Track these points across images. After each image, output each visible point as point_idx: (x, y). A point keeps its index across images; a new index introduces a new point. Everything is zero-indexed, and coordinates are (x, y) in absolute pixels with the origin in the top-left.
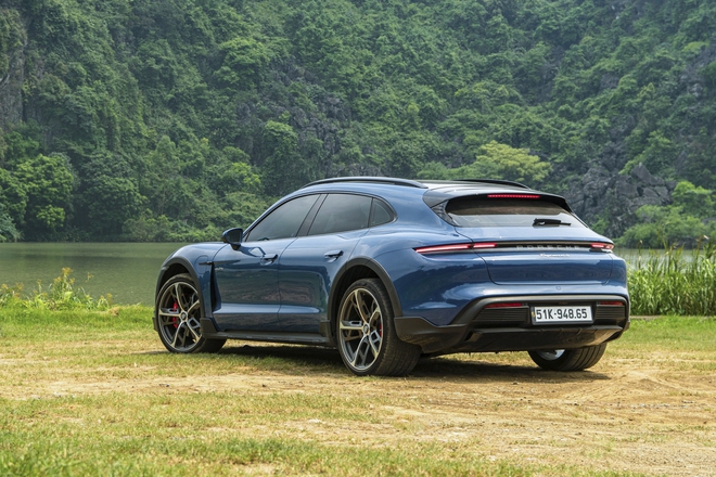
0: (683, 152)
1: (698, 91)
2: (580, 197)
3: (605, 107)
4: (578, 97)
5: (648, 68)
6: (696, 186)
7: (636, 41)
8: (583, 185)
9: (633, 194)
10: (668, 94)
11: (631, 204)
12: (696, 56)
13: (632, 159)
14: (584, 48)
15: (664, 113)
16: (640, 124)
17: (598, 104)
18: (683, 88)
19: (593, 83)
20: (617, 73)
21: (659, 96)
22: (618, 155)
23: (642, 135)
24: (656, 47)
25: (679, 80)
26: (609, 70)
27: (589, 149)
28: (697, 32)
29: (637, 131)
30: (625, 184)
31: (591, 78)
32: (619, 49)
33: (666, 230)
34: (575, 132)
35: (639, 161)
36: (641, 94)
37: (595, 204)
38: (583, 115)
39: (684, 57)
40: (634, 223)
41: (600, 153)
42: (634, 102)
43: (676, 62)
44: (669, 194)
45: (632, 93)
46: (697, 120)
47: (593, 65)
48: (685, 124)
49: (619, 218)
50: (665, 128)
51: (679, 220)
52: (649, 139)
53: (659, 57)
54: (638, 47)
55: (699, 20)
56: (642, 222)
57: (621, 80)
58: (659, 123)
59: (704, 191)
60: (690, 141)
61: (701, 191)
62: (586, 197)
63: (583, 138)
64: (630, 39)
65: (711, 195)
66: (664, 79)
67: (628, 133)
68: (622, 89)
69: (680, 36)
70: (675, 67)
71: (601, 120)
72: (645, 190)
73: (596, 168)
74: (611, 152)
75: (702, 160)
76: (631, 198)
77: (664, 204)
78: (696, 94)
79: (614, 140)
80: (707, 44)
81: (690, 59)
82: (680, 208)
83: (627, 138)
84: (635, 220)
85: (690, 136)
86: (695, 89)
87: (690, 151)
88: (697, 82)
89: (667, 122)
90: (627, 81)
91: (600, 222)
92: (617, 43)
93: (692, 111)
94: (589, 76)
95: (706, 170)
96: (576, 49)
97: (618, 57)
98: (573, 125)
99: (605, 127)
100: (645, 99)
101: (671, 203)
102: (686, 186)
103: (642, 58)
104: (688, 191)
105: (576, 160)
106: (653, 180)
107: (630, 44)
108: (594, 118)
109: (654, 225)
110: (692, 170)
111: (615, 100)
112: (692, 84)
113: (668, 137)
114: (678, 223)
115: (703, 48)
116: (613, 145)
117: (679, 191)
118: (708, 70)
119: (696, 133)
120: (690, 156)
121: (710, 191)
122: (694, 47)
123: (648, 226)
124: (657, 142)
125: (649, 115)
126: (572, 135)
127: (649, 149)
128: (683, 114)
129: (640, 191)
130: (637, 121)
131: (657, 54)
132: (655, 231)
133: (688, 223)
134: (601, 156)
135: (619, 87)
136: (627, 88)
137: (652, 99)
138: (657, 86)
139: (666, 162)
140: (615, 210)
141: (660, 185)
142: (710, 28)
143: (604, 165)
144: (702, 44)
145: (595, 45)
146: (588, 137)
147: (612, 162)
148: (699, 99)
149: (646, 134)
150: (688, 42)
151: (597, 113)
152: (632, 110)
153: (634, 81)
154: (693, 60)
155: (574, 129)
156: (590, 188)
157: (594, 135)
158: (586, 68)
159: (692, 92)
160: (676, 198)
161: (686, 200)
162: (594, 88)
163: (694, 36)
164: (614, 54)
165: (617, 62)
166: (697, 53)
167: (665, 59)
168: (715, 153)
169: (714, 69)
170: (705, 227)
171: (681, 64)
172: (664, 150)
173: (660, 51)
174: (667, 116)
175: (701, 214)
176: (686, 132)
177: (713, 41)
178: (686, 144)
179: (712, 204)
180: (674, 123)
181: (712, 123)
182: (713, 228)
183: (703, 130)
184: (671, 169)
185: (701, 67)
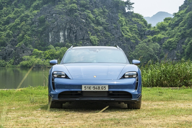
0: (34, 41)
1: (37, 24)
2: (5, 53)
3: (11, 28)
4: (3, 25)
5: (23, 17)
6: (39, 51)
7: (19, 10)
8: (5, 50)
9: (21, 52)
10: (29, 25)
11: (21, 55)
12: (36, 14)
13: (19, 43)
14: (4, 11)
15: (28, 30)
16: (21, 33)
17: (9, 27)
18: (33, 23)
19: (7, 21)
20: (14, 19)
21: (26, 25)
22: (15, 41)
23: (22, 36)
25: (32, 21)
26: (12, 17)
27: (7, 40)
28: (36, 8)
29: (21, 35)
30: (19, 49)
31: (6, 20)
32: (14, 12)
33: (32, 63)
34: (3, 35)
35: (22, 43)
36: (21, 25)
37: (9, 55)
38: (5, 30)
39: (33, 14)
40: (22, 61)
41: (10, 41)
42: (19, 27)
43: (31, 16)
44: (31, 52)
45: (18, 24)
46: (38, 32)
47: (7, 16)
48: (34, 33)
49: (17, 59)
50: (29, 34)
51: (35, 60)
53: (26, 14)
54: (20, 11)
55: (37, 4)
56: (24, 60)
57: (15, 20)
58: (27, 33)
59: (41, 52)
60: (36, 38)
62: (6, 53)
63: (5, 36)
64: (17, 9)
65: (43, 53)
66: (28, 20)
67: (18, 35)
68: (16, 23)
69: (31, 9)
70: (31, 17)
71: (10, 32)
72: (25, 51)
73: (9, 45)
74: (13, 41)
75: (39, 43)
76: (21, 54)
77: (30, 55)
78: (37, 25)
79: (14, 37)
80: (39, 11)
81: (34, 15)
82: (35, 56)
83: (18, 37)
84: (22, 60)
85: (36, 36)
86: (37, 23)
87: (36, 41)
88: (37, 21)
89: (29, 32)
90: (17, 20)
91: (11, 60)
92: (13, 10)
93: (36, 29)
94: (6, 19)
95: (40, 46)
96: (2, 11)
97: (14, 14)
98: (2, 33)
99: (11, 34)
100: (22, 26)
101: (32, 55)
102: (36, 50)
103: (21, 14)
104: (37, 52)
105: (3, 43)
106: (27, 48)
107: (17, 10)
108: (8, 31)
109: (28, 61)
110: (37, 46)
111: (14, 26)
112: (36, 22)
113: (29, 36)
115: (38, 12)
116: (14, 39)
117: (34, 52)
118: (40, 18)
119: (37, 36)
120: (36, 42)
122: (36, 12)
123: (26, 62)
124: (26, 38)
125: (24, 30)
126: (2, 36)
127: (24, 40)
128: (33, 30)
129: (23, 52)
130: (20, 32)
131: (26, 13)
132: (28, 63)
133: (38, 61)
134: (10, 42)
135: (15, 22)
136: (17, 23)
137: (24, 26)
138: (26, 22)
139: (29, 44)
140: (16, 57)
141: (29, 50)
142: (40, 7)
143: (11, 44)
144: (38, 11)
145: (7, 10)
146: (7, 36)
147: (14, 43)
148: (38, 26)
149: (23, 36)
150: (34, 10)
151: (9, 30)
152: (19, 29)
153: (19, 21)
154: (35, 15)
155: (2, 34)
156: (8, 51)
157: (8, 35)
158: (5, 17)
159: (36, 24)
160: (34, 54)
161: (36, 54)
162: (7, 22)
163: (35, 9)
164: (13, 13)
165: (14, 15)
166: (36, 13)
167: (28, 15)
168: (43, 41)
169: (42, 18)
170: (42, 62)
171: (32, 16)
172: (29, 40)
173: (26, 12)
174: (29, 31)
175: (41, 58)
176: (35, 35)
177: (40, 10)
178: (35, 39)
179: (43, 55)
180: (31, 33)
181: (42, 33)
182: (44, 62)
183: (39, 35)
184: (31, 46)
185: (38, 17)
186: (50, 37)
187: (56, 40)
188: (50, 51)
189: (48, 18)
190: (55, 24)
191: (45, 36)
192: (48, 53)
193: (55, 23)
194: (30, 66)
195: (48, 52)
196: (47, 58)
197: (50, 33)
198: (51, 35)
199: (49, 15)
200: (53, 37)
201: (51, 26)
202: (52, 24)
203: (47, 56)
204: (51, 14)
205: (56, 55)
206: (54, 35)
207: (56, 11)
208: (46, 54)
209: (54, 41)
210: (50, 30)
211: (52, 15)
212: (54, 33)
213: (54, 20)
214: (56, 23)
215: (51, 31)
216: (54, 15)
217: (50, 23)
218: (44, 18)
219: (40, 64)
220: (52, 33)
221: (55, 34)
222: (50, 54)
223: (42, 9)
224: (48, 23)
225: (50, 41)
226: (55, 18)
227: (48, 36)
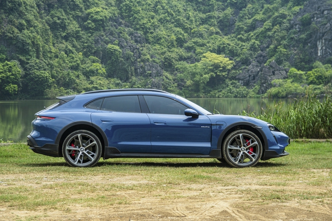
0: (292, 55)
1: (299, 28)
2: (247, 76)
3: (258, 36)
4: (246, 32)
5: (276, 18)
6: (298, 70)
7: (271, 7)
8: (248, 71)
9: (270, 74)
10: (285, 30)
11: (270, 79)
12: (298, 13)
13: (270, 58)
14: (248, 10)
15: (283, 38)
16: (273, 43)
17: (255, 35)
18: (292, 27)
19: (252, 26)
20: (263, 21)
21: (282, 30)
22: (264, 57)
23: (274, 48)
24: (280, 9)
25: (290, 23)
26: (259, 19)
27: (251, 55)
29: (272, 46)
30: (267, 69)
31: (251, 23)
32: (263, 10)
33: (285, 90)
34: (245, 47)
35: (273, 60)
36: (274, 30)
37: (254, 79)
38: (248, 40)
39: (292, 13)
40: (271, 87)
41: (256, 56)
42: (270, 33)
43: (289, 15)
44: (286, 74)
45: (269, 30)
46: (298, 41)
47: (252, 17)
48: (293, 43)
49: (264, 85)
50: (284, 45)
51: (291, 85)
52: (277, 50)
53: (281, 13)
54: (272, 9)
56: (275, 86)
57: (265, 24)
58: (281, 43)
59: (302, 72)
60: (295, 50)
61: (300, 72)
62: (250, 76)
63: (248, 50)
64: (268, 5)
65: (305, 74)
66: (283, 23)
67: (268, 47)
68: (265, 28)
69: (290, 4)
70: (288, 18)
71: (256, 42)
72: (276, 72)
73: (254, 63)
74: (261, 56)
75: (301, 59)
76: (270, 76)
77: (284, 78)
78: (298, 29)
79: (262, 50)
80: (302, 7)
81: (295, 14)
82: (291, 80)
83: (268, 50)
85: (295, 48)
86: (297, 27)
87: (295, 55)
88: (298, 24)
89: (285, 42)
90: (268, 24)
91: (256, 87)
92: (263, 7)
93: (296, 37)
94: (250, 22)
95: (303, 63)
96: (244, 10)
97: (263, 14)
98: (244, 44)
99: (258, 45)
100: (275, 32)
101: (287, 78)
102: (294, 70)
103: (274, 14)
104: (295, 73)
105: (245, 60)
106: (279, 68)
107: (268, 8)
108: (253, 41)
109: (280, 88)
110: (297, 63)
111: (262, 33)
112: (296, 25)
113: (286, 48)
114: (290, 87)
115: (300, 9)
116: (262, 53)
117: (291, 73)
118: (303, 18)
119: (298, 47)
120: (295, 57)
121: (304, 72)
122: (297, 9)
123: (277, 89)
124: (281, 51)
125: (277, 39)
126: (244, 48)
127: (277, 54)
128: (292, 38)
129: (274, 73)
130: (272, 42)
131: (280, 12)
132: (280, 91)
133: (295, 87)
134: (256, 58)
135: (264, 27)
136: (267, 27)
137: (278, 32)
138: (280, 26)
139: (285, 60)
140: (263, 81)
141: (282, 70)
143: (258, 61)
144: (300, 7)
145: (253, 8)
146: (250, 49)
147: (261, 60)
148: (299, 31)
149: (276, 48)
150: (294, 6)
151: (254, 39)
152: (269, 37)
153: (271, 24)
154: (296, 14)
155: (244, 46)
156: (252, 72)
157: (253, 48)
158: (249, 19)
159: (296, 29)
160: (290, 76)
161: (294, 76)
162: (252, 27)
163: (297, 3)
164: (261, 12)
165: (263, 16)
166: (298, 11)
167: (284, 14)
168: (307, 55)
169: (306, 18)
170: (303, 88)
171: (291, 16)
172: (284, 54)
173: (282, 11)
174: (285, 40)
175: (301, 83)
176: (294, 46)
177: (305, 6)
178: (294, 52)
179: (305, 78)
180: (288, 42)
181: (305, 42)
182: (306, 89)
183: (301, 45)
184: (287, 63)
185: (300, 17)
186: (320, 48)
187: (329, 52)
188: (316, 71)
189: (315, 18)
190: (327, 28)
191: (311, 48)
192: (312, 75)
193: (326, 26)
194: (283, 95)
195: (313, 73)
196: (311, 83)
197: (319, 42)
198: (320, 45)
199: (317, 12)
200: (324, 48)
201: (321, 31)
202: (322, 27)
203: (311, 79)
204: (320, 11)
205: (326, 78)
206: (325, 44)
207: (329, 5)
208: (309, 76)
209: (325, 54)
210: (318, 37)
211: (323, 13)
212: (325, 42)
213: (325, 21)
214: (328, 24)
215: (321, 38)
216: (326, 12)
217: (319, 25)
218: (309, 17)
219: (299, 93)
220: (322, 42)
221: (327, 42)
222: (316, 76)
223: (307, 4)
224: (315, 26)
225: (319, 55)
226: (326, 18)
227: (315, 47)
